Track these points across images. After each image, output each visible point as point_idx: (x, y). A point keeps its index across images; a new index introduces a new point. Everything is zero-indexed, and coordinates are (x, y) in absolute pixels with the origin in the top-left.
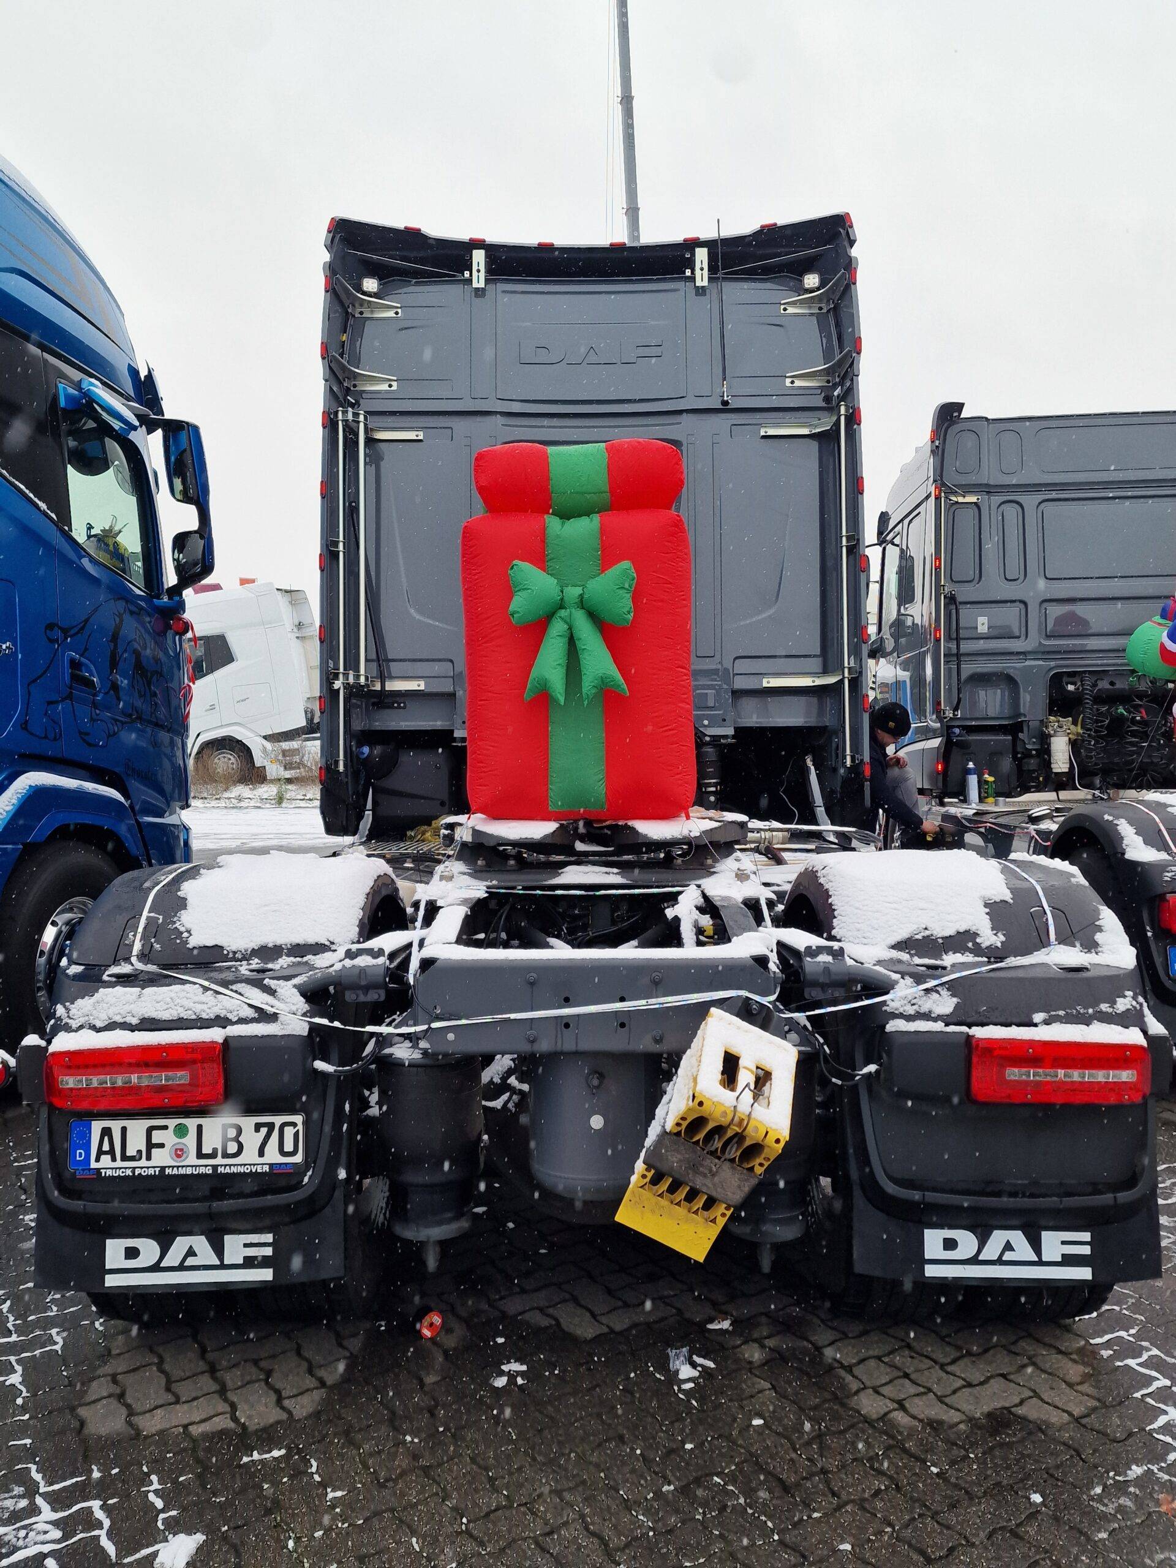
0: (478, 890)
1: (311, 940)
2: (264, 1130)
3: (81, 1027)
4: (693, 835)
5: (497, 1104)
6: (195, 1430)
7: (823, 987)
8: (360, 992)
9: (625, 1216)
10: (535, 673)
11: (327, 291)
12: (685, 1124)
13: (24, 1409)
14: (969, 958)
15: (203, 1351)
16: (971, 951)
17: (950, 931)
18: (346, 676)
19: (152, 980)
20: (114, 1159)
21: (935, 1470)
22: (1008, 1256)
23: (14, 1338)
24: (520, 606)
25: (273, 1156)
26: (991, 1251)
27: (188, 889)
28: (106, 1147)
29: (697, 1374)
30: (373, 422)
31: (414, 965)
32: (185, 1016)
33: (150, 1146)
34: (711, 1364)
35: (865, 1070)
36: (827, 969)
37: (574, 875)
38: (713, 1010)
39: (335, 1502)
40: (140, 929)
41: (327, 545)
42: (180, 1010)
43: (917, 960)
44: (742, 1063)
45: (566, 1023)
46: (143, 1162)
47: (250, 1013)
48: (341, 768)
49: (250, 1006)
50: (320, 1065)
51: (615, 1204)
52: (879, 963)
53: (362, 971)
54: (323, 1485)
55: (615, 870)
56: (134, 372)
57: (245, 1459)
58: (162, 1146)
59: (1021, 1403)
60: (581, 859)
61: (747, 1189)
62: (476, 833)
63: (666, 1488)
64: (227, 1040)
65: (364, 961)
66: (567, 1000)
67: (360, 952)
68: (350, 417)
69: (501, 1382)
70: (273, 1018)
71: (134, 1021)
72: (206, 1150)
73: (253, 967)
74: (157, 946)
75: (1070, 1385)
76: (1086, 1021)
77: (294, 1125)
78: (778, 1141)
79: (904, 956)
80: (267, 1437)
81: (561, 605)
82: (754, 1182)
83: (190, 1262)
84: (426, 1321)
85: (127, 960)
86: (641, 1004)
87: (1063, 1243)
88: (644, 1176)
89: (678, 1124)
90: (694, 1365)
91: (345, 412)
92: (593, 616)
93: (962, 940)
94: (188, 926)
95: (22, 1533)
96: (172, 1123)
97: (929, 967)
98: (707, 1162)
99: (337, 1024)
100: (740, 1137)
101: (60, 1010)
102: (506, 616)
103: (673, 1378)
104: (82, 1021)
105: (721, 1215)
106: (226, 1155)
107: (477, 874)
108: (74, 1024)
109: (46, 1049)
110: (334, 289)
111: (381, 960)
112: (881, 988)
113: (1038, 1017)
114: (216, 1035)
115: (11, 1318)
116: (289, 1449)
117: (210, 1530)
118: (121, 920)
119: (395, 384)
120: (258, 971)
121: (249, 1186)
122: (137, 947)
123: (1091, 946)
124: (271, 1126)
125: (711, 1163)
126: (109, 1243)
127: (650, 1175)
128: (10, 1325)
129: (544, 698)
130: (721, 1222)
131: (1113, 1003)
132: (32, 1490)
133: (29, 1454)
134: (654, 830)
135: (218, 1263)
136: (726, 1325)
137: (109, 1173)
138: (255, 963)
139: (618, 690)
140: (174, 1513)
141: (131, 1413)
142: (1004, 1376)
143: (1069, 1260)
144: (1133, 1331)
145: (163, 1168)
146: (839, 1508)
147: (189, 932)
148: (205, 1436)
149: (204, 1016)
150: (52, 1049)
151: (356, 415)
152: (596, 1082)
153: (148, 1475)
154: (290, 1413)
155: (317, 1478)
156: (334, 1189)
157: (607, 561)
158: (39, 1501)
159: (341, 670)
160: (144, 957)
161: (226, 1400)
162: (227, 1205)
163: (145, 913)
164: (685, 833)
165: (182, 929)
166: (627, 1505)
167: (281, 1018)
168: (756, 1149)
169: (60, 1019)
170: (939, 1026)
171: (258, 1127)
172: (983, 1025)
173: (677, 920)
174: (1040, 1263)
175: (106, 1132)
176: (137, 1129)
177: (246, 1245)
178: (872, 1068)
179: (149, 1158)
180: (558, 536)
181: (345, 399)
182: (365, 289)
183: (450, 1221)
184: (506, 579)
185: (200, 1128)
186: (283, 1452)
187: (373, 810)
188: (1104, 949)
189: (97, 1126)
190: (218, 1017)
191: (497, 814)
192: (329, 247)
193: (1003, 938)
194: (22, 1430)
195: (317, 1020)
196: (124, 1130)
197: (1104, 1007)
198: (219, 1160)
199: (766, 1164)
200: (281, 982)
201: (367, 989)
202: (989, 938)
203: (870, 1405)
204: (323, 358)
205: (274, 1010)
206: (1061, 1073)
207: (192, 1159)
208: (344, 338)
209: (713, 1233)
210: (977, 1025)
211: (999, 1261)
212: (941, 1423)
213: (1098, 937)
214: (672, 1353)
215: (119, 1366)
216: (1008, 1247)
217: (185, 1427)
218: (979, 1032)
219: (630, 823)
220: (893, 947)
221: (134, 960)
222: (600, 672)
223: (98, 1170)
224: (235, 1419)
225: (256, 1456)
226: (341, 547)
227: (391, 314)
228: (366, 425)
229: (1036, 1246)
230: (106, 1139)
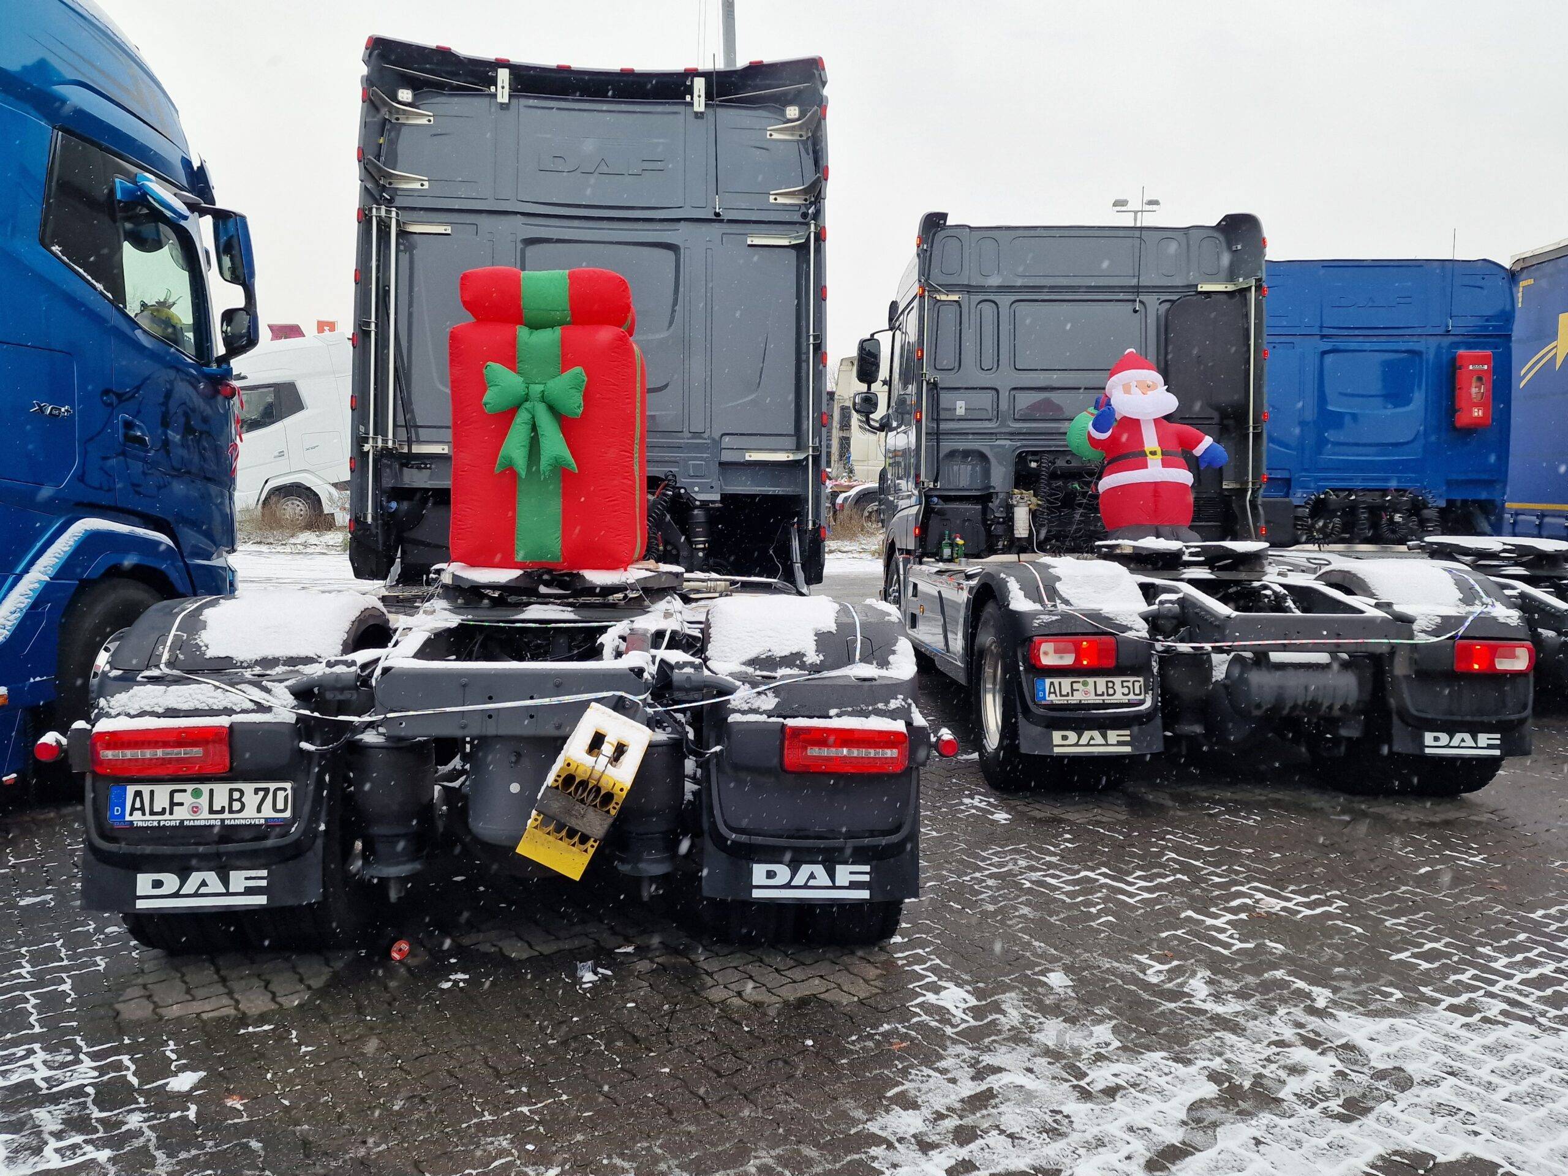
0: (453, 621)
1: (303, 654)
2: (261, 794)
3: (119, 714)
4: (629, 582)
5: (456, 784)
6: (205, 1016)
7: (687, 690)
8: (337, 693)
9: (522, 849)
10: (503, 452)
11: (364, 102)
12: (560, 780)
13: (72, 1005)
14: (795, 671)
15: (217, 971)
16: (797, 666)
17: (786, 653)
18: (375, 440)
19: (177, 681)
20: (144, 814)
21: (746, 1029)
22: (811, 883)
23: (66, 962)
24: (492, 399)
25: (268, 812)
26: (800, 879)
27: (208, 614)
28: (138, 805)
29: (596, 978)
30: (405, 216)
31: (378, 672)
32: (200, 706)
33: (172, 804)
34: (609, 973)
35: (713, 750)
36: (688, 678)
37: (535, 612)
38: (593, 704)
39: (306, 1053)
40: (169, 644)
41: (360, 326)
42: (196, 702)
43: (758, 673)
44: (606, 739)
45: (489, 715)
46: (167, 816)
47: (251, 706)
48: (369, 520)
49: (251, 700)
50: (305, 745)
51: (517, 839)
52: (731, 674)
53: (338, 675)
54: (299, 1045)
55: (570, 609)
56: (187, 163)
57: (242, 1031)
58: (182, 804)
59: (827, 991)
60: (545, 600)
61: (606, 826)
62: (455, 577)
63: (550, 1042)
64: (232, 726)
65: (340, 669)
66: (490, 698)
67: (337, 663)
68: (383, 213)
69: (446, 985)
70: (269, 709)
71: (161, 710)
72: (216, 807)
73: (256, 672)
74: (181, 657)
75: (866, 981)
76: (866, 715)
77: (285, 790)
78: (622, 790)
79: (750, 670)
80: (262, 1019)
81: (527, 398)
82: (610, 821)
83: (203, 890)
84: (395, 947)
85: (157, 666)
86: (546, 701)
87: (851, 873)
88: (536, 820)
89: (556, 781)
90: (596, 973)
91: (378, 209)
92: (552, 409)
93: (794, 659)
94: (207, 642)
95: (69, 1074)
96: (189, 787)
97: (764, 677)
98: (577, 807)
99: (316, 714)
100: (598, 789)
101: (102, 702)
102: (480, 408)
103: (578, 981)
104: (119, 710)
105: (591, 848)
106: (231, 811)
107: (456, 610)
108: (113, 712)
109: (91, 730)
110: (371, 100)
111: (353, 669)
112: (730, 691)
113: (832, 712)
114: (224, 721)
115: (63, 950)
116: (276, 1024)
117: (210, 1070)
118: (154, 637)
119: (426, 184)
120: (259, 676)
121: (247, 835)
122: (165, 657)
123: (884, 663)
124: (267, 790)
125: (579, 807)
126: (140, 876)
127: (540, 818)
128: (62, 955)
129: (511, 472)
130: (591, 851)
131: (887, 703)
132: (77, 1050)
133: (75, 1031)
134: (598, 577)
135: (224, 891)
136: (630, 949)
137: (140, 824)
138: (258, 670)
139: (569, 468)
140: (184, 1061)
141: (156, 1006)
142: (821, 977)
143: (854, 885)
144: (927, 950)
145: (182, 821)
146: (670, 1050)
147: (207, 646)
148: (212, 1019)
149: (215, 707)
150: (95, 730)
151: (388, 212)
152: (513, 759)
153: (166, 1041)
154: (281, 1005)
155: (295, 1041)
156: (315, 837)
157: (566, 365)
158: (82, 1056)
159: (371, 434)
160: (170, 664)
161: (232, 998)
162: (231, 847)
163: (173, 632)
164: (623, 579)
165: (201, 644)
166: (520, 1051)
167: (274, 710)
168: (609, 797)
169: (102, 709)
170: (763, 718)
171: (257, 791)
172: (794, 717)
173: (602, 645)
174: (834, 887)
175: (138, 794)
176: (162, 793)
177: (247, 879)
178: (718, 748)
179: (171, 813)
180: (526, 343)
181: (382, 196)
182: (400, 99)
183: (404, 863)
184: (482, 375)
185: (211, 791)
186: (272, 1027)
187: (401, 557)
188: (893, 666)
189: (131, 790)
190: (225, 708)
191: (473, 564)
192: (367, 62)
193: (822, 657)
194: (71, 1017)
195: (302, 711)
196: (152, 792)
197: (881, 706)
198: (226, 815)
199: (618, 807)
200: (275, 684)
201: (342, 690)
202: (813, 657)
203: (716, 994)
204: (360, 161)
205: (269, 704)
206: (845, 751)
207: (205, 814)
208: (381, 141)
209: (586, 859)
210: (790, 717)
211: (806, 887)
212: (762, 1003)
213: (891, 658)
214: (579, 965)
215: (149, 979)
216: (812, 876)
217: (198, 1015)
218: (791, 722)
219: (581, 572)
220: (744, 664)
221: (162, 666)
222: (554, 454)
223: (132, 822)
224: (237, 1009)
225: (251, 1029)
226: (373, 326)
227: (424, 121)
228: (397, 221)
229: (832, 876)
230: (138, 799)
